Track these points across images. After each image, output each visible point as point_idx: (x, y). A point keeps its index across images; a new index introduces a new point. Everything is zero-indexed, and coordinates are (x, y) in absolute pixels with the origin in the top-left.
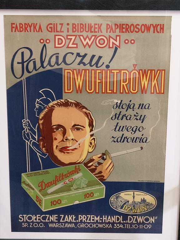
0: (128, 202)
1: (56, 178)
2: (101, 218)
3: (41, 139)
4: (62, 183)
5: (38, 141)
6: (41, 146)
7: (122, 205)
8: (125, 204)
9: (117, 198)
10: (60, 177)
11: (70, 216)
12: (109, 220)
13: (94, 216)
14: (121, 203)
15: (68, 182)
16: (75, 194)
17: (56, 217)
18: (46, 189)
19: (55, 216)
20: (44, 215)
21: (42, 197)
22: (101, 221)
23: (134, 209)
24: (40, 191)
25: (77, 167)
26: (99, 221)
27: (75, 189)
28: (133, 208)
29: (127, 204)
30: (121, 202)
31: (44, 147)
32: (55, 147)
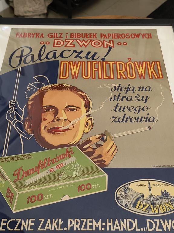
0: (143, 196)
1: (39, 164)
2: (104, 224)
3: (28, 119)
4: (47, 171)
5: (24, 121)
6: (26, 127)
7: (134, 201)
8: (138, 199)
9: (125, 190)
10: (45, 163)
11: (54, 220)
12: (117, 226)
13: (91, 220)
14: (133, 198)
15: (56, 169)
16: (65, 185)
17: (32, 222)
18: (23, 179)
19: (31, 220)
20: (14, 220)
21: (16, 191)
22: (103, 229)
23: (154, 207)
24: (14, 182)
25: (69, 150)
26: (100, 229)
27: (65, 179)
28: (152, 206)
29: (141, 199)
30: (133, 196)
31: (30, 127)
32: (43, 128)
